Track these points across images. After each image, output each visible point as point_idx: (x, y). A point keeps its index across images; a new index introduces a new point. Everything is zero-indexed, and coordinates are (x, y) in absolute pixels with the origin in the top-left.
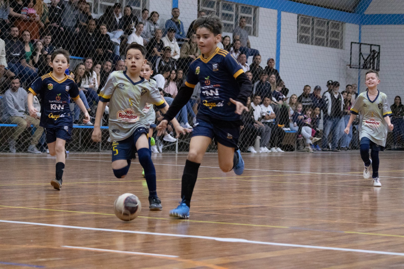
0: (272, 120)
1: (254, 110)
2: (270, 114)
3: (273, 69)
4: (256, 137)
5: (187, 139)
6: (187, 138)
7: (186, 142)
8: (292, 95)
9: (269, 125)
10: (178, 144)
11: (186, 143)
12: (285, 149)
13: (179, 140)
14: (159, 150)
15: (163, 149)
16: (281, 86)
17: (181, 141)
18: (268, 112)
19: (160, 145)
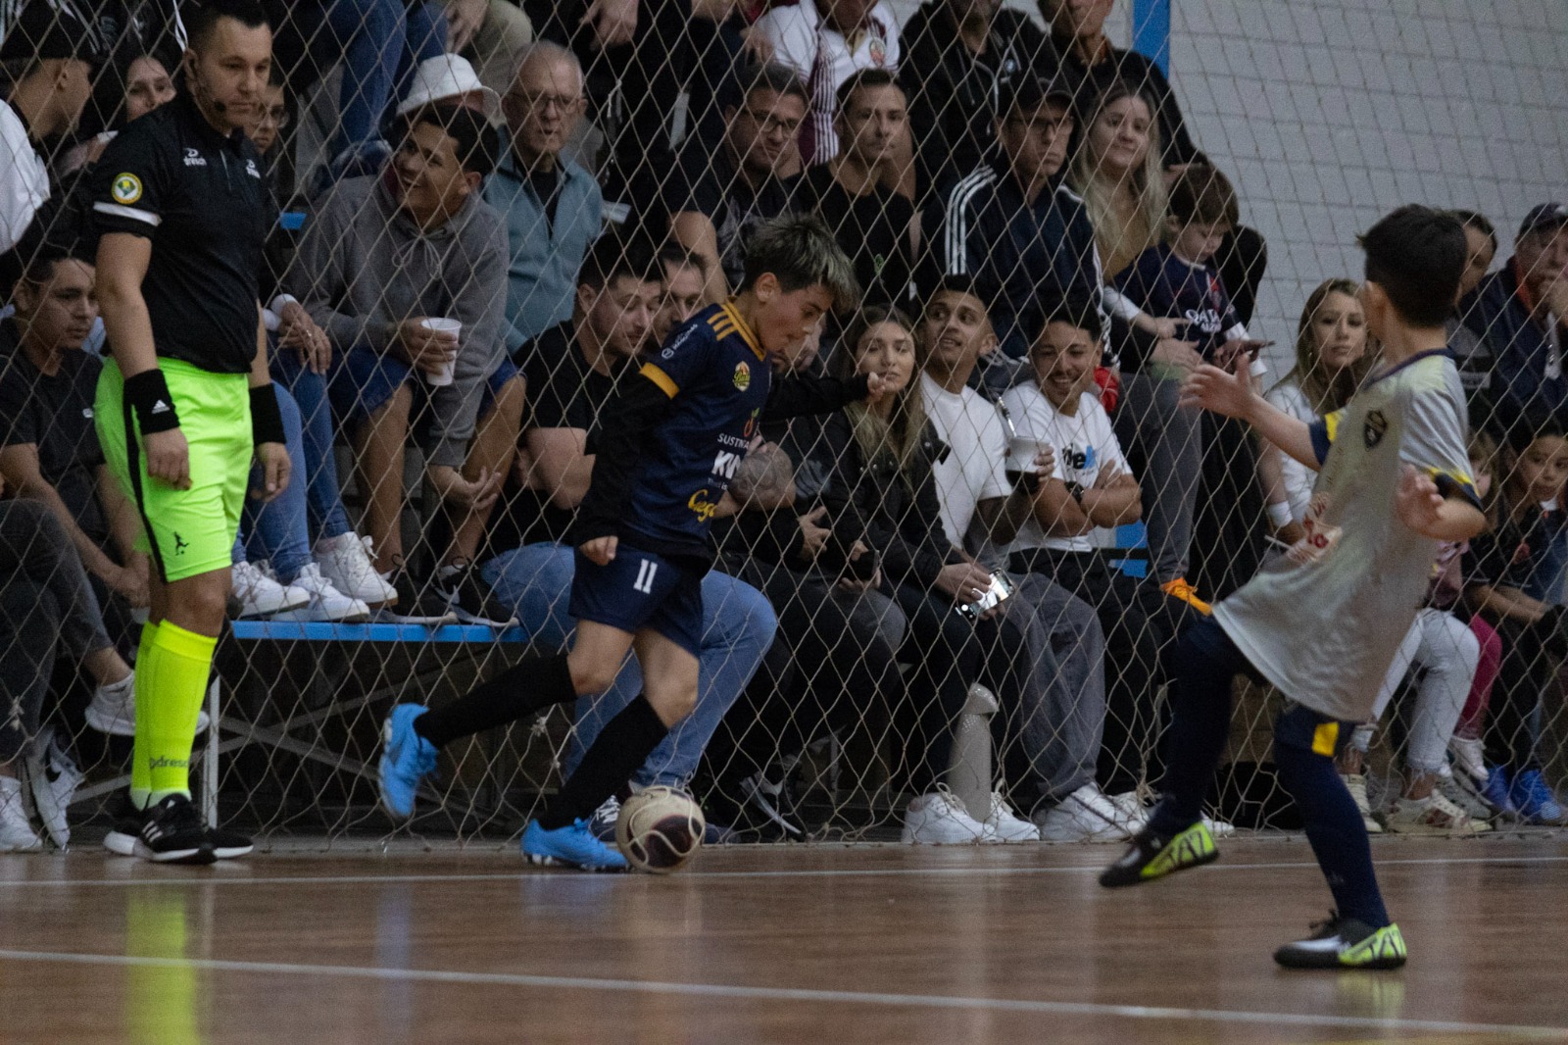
0: (1104, 538)
1: (941, 451)
2: (1087, 478)
3: (1108, 50)
4: (956, 698)
5: (301, 721)
6: (300, 711)
7: (294, 747)
8: (1315, 300)
9: (1068, 581)
10: (223, 760)
11: (294, 759)
12: (1231, 800)
13: (233, 726)
14: (37, 822)
15: (74, 816)
16: (1208, 216)
17: (250, 733)
18: (1077, 460)
19: (53, 776)
